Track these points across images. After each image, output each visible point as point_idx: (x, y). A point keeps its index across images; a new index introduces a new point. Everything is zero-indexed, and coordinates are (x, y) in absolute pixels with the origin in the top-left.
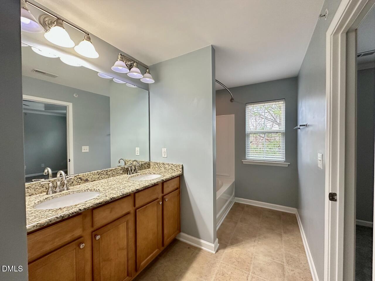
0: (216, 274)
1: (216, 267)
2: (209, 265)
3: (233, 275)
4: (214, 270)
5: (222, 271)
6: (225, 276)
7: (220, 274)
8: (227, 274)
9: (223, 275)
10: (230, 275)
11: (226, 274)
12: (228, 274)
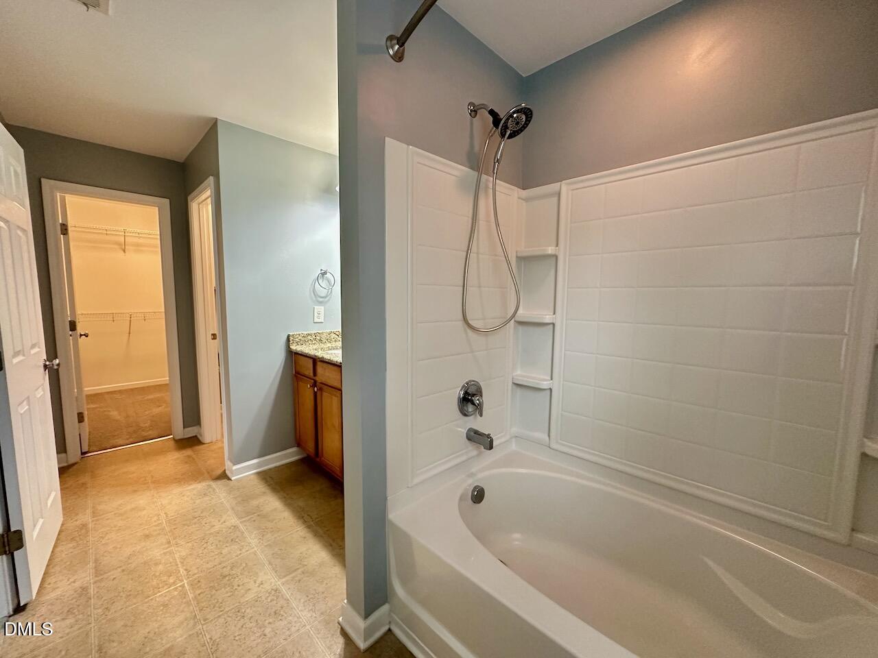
0: (288, 600)
1: (303, 608)
2: (316, 595)
3: (259, 634)
4: (300, 600)
5: (284, 614)
6: (270, 615)
7: (282, 607)
8: (270, 623)
9: (275, 613)
10: (262, 630)
11: (271, 620)
12: (270, 625)
